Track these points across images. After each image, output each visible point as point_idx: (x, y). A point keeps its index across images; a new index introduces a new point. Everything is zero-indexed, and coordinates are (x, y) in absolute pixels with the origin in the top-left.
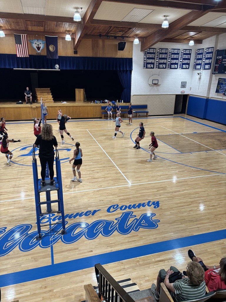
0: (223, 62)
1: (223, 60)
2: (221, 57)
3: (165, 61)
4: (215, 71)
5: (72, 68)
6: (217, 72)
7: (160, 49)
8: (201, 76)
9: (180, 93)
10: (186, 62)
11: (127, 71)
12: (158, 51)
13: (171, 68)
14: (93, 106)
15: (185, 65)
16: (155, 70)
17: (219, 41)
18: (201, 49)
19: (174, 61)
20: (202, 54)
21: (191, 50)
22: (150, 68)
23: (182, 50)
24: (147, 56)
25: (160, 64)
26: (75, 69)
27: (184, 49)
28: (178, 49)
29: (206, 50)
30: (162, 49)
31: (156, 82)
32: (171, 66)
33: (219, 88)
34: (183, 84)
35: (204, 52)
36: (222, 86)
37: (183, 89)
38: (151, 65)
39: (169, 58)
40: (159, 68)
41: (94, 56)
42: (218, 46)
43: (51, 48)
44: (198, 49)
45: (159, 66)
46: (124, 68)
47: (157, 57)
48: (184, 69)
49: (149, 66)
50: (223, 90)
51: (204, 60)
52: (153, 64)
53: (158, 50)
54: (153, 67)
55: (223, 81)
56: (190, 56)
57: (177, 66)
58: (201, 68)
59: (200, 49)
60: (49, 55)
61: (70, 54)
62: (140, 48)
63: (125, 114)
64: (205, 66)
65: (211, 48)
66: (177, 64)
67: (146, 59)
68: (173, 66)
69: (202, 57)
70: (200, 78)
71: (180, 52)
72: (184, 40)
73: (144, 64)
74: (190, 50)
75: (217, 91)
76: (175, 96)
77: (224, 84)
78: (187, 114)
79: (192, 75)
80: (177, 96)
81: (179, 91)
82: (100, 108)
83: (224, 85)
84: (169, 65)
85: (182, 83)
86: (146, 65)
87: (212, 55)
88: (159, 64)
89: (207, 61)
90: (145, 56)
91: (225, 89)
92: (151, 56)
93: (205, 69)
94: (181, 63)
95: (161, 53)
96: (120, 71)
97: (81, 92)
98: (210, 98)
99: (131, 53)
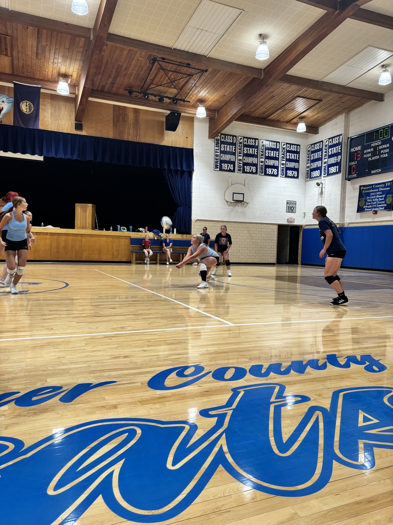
0: (365, 156)
1: (365, 151)
2: (359, 148)
3: (254, 160)
4: (350, 173)
5: (69, 156)
7: (244, 138)
8: (323, 189)
9: (285, 222)
10: (292, 165)
11: (183, 172)
12: (240, 141)
13: (266, 174)
14: (113, 237)
15: (291, 172)
16: (238, 176)
17: (351, 123)
18: (318, 143)
19: (271, 162)
20: (320, 150)
21: (299, 145)
22: (227, 171)
23: (284, 145)
24: (221, 147)
25: (245, 164)
26: (75, 157)
27: (287, 144)
28: (277, 142)
29: (327, 143)
30: (248, 138)
31: (240, 198)
32: (265, 170)
33: (363, 203)
34: (291, 206)
35: (324, 146)
36: (368, 198)
37: (291, 215)
38: (228, 166)
39: (262, 155)
40: (244, 172)
41: (118, 138)
42: (350, 132)
43: (25, 107)
44: (311, 145)
45: (244, 169)
46: (177, 165)
47: (239, 151)
48: (289, 177)
49: (225, 166)
50: (372, 205)
51: (326, 160)
52: (233, 163)
53: (241, 139)
54: (232, 169)
55: (370, 189)
57: (278, 172)
59: (316, 143)
60: (20, 120)
61: (67, 130)
63: (181, 255)
64: (328, 170)
65: (337, 136)
66: (277, 168)
67: (219, 154)
68: (269, 171)
69: (322, 155)
70: (322, 193)
71: (280, 147)
72: (288, 124)
73: (216, 162)
74: (297, 145)
75: (360, 209)
76: (276, 227)
77: (372, 194)
78: (302, 264)
80: (281, 228)
82: (128, 241)
83: (373, 196)
84: (262, 168)
85: (287, 203)
86: (219, 165)
87: (341, 147)
88: (244, 166)
89: (333, 160)
90: (217, 148)
91: (375, 203)
92: (228, 148)
93: (329, 175)
94: (283, 166)
95: (245, 146)
96: (170, 170)
97: (86, 211)
99: (190, 139)
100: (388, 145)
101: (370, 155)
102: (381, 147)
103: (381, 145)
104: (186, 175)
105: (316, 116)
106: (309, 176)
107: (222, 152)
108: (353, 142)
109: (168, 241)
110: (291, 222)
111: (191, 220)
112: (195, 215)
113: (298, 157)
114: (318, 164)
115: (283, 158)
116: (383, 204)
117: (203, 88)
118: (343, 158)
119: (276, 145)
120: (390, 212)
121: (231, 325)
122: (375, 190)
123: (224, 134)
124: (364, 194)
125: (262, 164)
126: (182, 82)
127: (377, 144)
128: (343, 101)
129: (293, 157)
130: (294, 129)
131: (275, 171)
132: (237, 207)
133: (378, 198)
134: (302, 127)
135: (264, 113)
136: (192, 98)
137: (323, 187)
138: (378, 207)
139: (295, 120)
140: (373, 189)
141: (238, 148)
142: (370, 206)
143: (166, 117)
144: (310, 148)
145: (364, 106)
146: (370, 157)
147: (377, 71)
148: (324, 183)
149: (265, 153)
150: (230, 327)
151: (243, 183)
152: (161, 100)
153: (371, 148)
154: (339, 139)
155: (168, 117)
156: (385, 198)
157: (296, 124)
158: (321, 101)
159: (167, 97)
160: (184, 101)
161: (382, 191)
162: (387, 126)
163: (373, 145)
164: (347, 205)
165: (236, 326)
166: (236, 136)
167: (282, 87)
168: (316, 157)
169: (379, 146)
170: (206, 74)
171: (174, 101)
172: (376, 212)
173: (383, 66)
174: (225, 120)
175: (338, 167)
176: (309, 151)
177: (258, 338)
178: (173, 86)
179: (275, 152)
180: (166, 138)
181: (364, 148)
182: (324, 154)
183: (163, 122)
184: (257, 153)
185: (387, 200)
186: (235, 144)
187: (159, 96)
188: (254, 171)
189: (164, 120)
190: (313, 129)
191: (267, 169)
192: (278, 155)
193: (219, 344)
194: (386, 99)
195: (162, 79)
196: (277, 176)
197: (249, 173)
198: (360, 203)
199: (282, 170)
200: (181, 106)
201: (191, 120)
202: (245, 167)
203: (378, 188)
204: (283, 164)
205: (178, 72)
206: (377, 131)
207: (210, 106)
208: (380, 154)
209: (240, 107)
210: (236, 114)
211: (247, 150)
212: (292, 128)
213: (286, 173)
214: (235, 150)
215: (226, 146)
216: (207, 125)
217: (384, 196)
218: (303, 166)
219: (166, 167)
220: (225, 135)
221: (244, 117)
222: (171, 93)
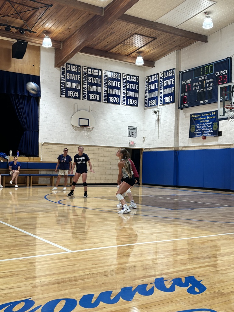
0: (194, 88)
1: (194, 84)
2: (189, 81)
3: (98, 89)
4: (182, 103)
6: (186, 105)
7: (88, 68)
8: (160, 116)
10: (132, 94)
12: (85, 71)
13: (109, 102)
16: (83, 103)
17: (182, 59)
18: (154, 75)
19: (114, 91)
20: (157, 81)
22: (72, 97)
23: (125, 76)
24: (66, 76)
25: (89, 92)
27: (127, 75)
28: (118, 73)
29: (162, 75)
30: (92, 69)
31: (85, 123)
32: (108, 98)
33: (194, 129)
34: (132, 131)
36: (198, 125)
37: (132, 139)
38: (74, 93)
40: (89, 99)
42: (181, 67)
44: (149, 77)
45: (88, 96)
47: (83, 80)
48: (130, 105)
49: (71, 93)
50: (201, 131)
51: (162, 91)
52: (79, 91)
53: (85, 69)
54: (78, 96)
55: (199, 117)
56: (138, 86)
58: (157, 104)
59: (153, 75)
62: (54, 61)
63: (28, 177)
64: (164, 100)
65: (170, 70)
66: (118, 96)
67: (65, 82)
68: (112, 99)
69: (158, 86)
70: (158, 120)
73: (63, 89)
74: (136, 77)
75: (192, 135)
77: (201, 122)
78: (143, 184)
79: (144, 117)
81: (125, 142)
83: (202, 123)
84: (105, 96)
85: (129, 129)
86: (65, 92)
87: (174, 80)
88: (88, 93)
89: (167, 91)
90: (63, 76)
91: (204, 129)
92: (74, 77)
93: (164, 104)
94: (124, 95)
98: (180, 149)
99: (36, 67)
100: (212, 80)
101: (198, 87)
102: (207, 81)
103: (207, 79)
104: (33, 101)
105: (152, 52)
106: (147, 105)
107: (67, 80)
108: (184, 75)
109: (15, 164)
110: (132, 146)
111: (38, 143)
112: (42, 139)
113: (137, 87)
114: (155, 94)
115: (124, 87)
116: (210, 130)
117: (48, 20)
118: (176, 89)
119: (118, 76)
120: (216, 138)
121: (69, 251)
122: (203, 118)
123: (69, 64)
124: (194, 121)
125: (105, 93)
126: (28, 14)
127: (203, 78)
128: (174, 40)
129: (133, 87)
130: (133, 62)
131: (117, 99)
132: (83, 131)
133: (206, 125)
134: (140, 61)
135: (106, 46)
136: (38, 29)
137: (160, 115)
138: (206, 133)
139: (134, 54)
140: (202, 117)
141: (82, 77)
142: (200, 132)
143: (13, 45)
144: (148, 80)
145: (192, 45)
146: (198, 89)
147: (201, 16)
148: (160, 111)
149: (108, 83)
150: (68, 254)
151: (88, 109)
152: (8, 29)
153: (198, 81)
154: (172, 73)
155: (14, 46)
156: (212, 125)
157: (135, 58)
158: (156, 38)
159: (13, 27)
160: (30, 31)
161: (209, 119)
162: (211, 64)
163: (200, 79)
164: (180, 131)
165: (73, 253)
166: (80, 66)
167: (121, 24)
168: (153, 87)
169: (205, 80)
170: (51, 8)
171: (20, 31)
172: (204, 138)
173: (206, 13)
174: (70, 51)
175: (172, 97)
176: (147, 82)
177: (93, 264)
178: (19, 17)
179: (117, 82)
180: (13, 65)
181: (193, 81)
182: (160, 85)
183: (9, 50)
184: (101, 82)
185: (214, 127)
186: (80, 74)
187: (6, 25)
188: (98, 99)
189: (11, 48)
190: (150, 62)
191: (110, 97)
192: (120, 85)
193: (53, 274)
194: (209, 40)
195: (8, 10)
196: (119, 103)
197: (93, 100)
198: (191, 129)
199: (124, 99)
200: (27, 35)
201: (38, 49)
202: (90, 95)
203: (206, 117)
204: (124, 93)
205: (24, 5)
206: (203, 67)
207: (55, 37)
208: (206, 87)
209: (84, 40)
210: (79, 46)
211: (91, 79)
212: (131, 61)
213: (127, 101)
214: (80, 79)
215: (71, 75)
216: (53, 55)
217: (211, 123)
218: (142, 95)
219: (13, 93)
220: (71, 65)
221: (88, 49)
222: (17, 23)
